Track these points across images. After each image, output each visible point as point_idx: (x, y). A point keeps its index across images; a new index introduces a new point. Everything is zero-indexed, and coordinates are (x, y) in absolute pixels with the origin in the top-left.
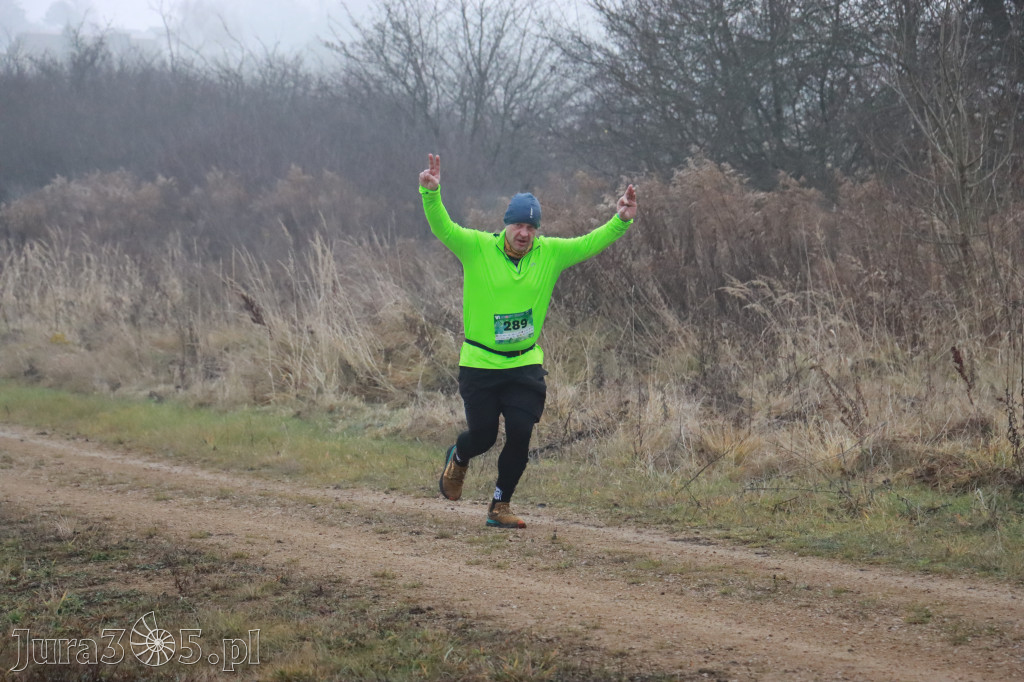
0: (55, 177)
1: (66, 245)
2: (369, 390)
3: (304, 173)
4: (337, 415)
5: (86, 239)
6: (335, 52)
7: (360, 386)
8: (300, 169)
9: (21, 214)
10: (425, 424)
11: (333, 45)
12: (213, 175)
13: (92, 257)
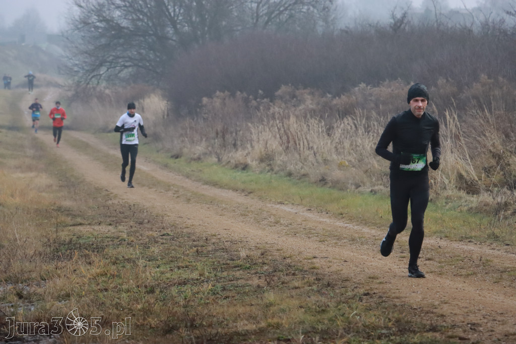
0: (361, 84)
1: (364, 117)
2: (471, 188)
3: (489, 78)
4: (449, 201)
5: (374, 114)
6: (511, 16)
7: (467, 186)
8: (486, 77)
9: (343, 103)
10: (483, 204)
11: (511, 12)
12: (441, 81)
13: (376, 123)
